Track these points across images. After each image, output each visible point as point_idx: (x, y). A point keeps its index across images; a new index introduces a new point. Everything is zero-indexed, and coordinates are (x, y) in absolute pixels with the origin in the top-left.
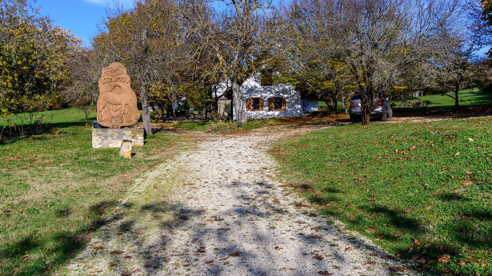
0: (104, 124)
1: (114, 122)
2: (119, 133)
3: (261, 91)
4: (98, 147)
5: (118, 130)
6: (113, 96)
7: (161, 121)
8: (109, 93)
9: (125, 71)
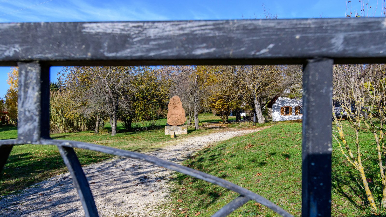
0: (170, 124)
1: (174, 123)
2: (176, 128)
3: (290, 102)
4: (167, 134)
5: (176, 127)
6: (174, 111)
7: (226, 123)
8: (172, 110)
9: (179, 99)
